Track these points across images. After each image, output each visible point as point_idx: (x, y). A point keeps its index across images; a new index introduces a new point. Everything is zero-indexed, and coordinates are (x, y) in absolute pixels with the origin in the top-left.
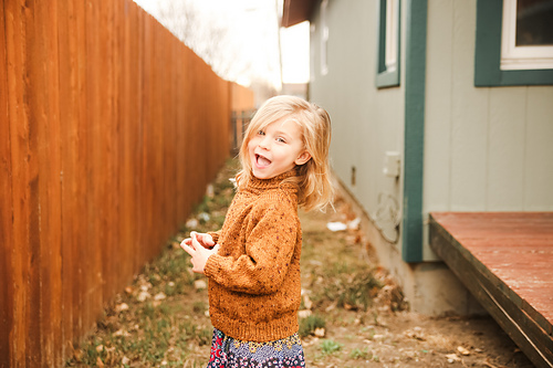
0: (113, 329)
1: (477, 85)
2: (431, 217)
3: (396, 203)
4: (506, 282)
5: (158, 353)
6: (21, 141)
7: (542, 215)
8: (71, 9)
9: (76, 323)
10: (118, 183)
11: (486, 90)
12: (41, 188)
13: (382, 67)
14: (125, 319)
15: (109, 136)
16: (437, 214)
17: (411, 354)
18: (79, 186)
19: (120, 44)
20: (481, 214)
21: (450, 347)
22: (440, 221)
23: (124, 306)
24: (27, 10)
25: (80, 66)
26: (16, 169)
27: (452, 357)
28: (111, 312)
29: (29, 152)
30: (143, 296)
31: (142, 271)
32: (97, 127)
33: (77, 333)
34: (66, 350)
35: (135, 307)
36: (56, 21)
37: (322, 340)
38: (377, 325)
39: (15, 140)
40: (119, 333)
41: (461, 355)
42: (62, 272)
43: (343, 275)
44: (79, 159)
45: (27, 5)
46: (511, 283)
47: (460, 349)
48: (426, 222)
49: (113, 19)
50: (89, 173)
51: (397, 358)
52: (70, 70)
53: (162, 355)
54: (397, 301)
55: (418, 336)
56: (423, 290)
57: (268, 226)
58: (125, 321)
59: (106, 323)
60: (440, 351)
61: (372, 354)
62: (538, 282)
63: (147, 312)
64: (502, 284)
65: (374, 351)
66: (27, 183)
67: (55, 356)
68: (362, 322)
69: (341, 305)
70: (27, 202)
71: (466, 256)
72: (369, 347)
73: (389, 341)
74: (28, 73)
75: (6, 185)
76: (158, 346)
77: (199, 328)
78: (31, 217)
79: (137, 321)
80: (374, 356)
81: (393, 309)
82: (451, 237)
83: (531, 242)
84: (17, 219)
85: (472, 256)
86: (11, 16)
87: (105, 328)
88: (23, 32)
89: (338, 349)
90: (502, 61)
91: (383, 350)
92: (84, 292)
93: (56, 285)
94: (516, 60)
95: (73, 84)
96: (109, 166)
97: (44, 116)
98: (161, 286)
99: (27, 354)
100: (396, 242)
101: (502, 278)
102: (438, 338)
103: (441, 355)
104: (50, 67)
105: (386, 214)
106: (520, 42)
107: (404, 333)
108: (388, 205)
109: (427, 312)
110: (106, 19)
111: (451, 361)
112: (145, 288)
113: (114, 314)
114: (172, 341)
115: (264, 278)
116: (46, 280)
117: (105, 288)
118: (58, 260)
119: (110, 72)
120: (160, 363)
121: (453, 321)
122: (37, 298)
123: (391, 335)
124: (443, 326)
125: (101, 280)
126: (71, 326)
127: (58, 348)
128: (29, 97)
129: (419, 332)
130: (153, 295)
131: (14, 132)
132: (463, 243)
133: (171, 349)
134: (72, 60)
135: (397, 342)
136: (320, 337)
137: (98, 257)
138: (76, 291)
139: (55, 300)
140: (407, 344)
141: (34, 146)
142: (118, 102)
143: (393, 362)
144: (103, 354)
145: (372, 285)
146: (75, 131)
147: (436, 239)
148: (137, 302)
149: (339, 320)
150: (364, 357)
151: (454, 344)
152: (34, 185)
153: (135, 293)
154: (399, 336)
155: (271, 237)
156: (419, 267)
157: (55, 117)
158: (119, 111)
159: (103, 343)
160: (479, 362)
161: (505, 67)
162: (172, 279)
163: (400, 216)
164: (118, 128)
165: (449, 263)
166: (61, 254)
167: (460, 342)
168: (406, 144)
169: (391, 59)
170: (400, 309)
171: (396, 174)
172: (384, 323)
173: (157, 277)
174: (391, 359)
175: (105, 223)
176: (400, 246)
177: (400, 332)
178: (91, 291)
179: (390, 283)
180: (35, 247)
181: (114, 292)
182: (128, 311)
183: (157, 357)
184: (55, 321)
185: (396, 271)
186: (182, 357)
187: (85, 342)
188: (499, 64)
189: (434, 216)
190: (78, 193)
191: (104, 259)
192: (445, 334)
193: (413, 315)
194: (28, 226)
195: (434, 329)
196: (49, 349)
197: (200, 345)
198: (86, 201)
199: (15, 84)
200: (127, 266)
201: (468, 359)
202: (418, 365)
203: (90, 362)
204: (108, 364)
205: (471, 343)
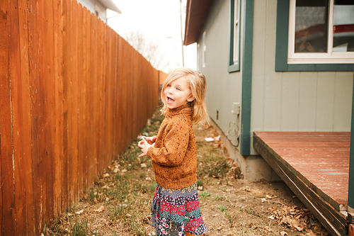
0: (100, 185)
2: (254, 133)
3: (238, 127)
4: (290, 163)
5: (123, 196)
6: (60, 93)
7: (307, 133)
8: (84, 33)
9: (84, 181)
10: (105, 116)
11: (281, 73)
12: (69, 116)
13: (231, 63)
14: (107, 181)
15: (101, 94)
17: (244, 198)
18: (86, 117)
19: (107, 50)
20: (278, 132)
21: (262, 195)
22: (259, 135)
23: (107, 175)
25: (88, 59)
26: (57, 106)
27: (263, 200)
28: (101, 177)
29: (63, 99)
30: (116, 171)
31: (116, 159)
32: (95, 89)
33: (85, 186)
34: (80, 194)
35: (113, 175)
36: (77, 37)
37: (201, 192)
38: (228, 185)
39: (57, 93)
40: (105, 187)
41: (268, 199)
42: (78, 157)
43: (212, 162)
44: (87, 104)
45: (64, 30)
46: (292, 164)
47: (267, 196)
48: (252, 136)
49: (104, 38)
50: (91, 111)
51: (237, 200)
52: (83, 61)
53: (125, 197)
54: (238, 174)
55: (247, 190)
56: (250, 169)
57: (174, 134)
59: (99, 182)
61: (225, 198)
62: (304, 164)
63: (118, 177)
64: (287, 164)
66: (62, 114)
67: (75, 197)
68: (221, 184)
69: (211, 176)
70: (62, 122)
71: (271, 151)
72: (224, 195)
73: (233, 192)
74: (64, 62)
75: (52, 114)
76: (123, 193)
77: (143, 185)
78: (64, 130)
79: (113, 182)
81: (236, 178)
82: (264, 143)
83: (301, 145)
84: (57, 130)
85: (273, 152)
86: (56, 35)
88: (62, 42)
89: (209, 196)
91: (230, 196)
92: (88, 167)
93: (75, 163)
94: (295, 60)
95: (84, 68)
96: (101, 108)
97: (70, 82)
98: (125, 166)
99: (62, 195)
100: (237, 146)
101: (288, 161)
102: (257, 191)
103: (258, 198)
104: (74, 59)
105: (233, 133)
106: (297, 50)
107: (241, 188)
108: (234, 128)
109: (252, 179)
110: (101, 38)
112: (117, 167)
114: (129, 191)
115: (172, 159)
116: (71, 160)
117: (98, 166)
118: (76, 151)
119: (102, 63)
120: (124, 201)
121: (264, 183)
122: (66, 168)
123: (234, 189)
124: (259, 186)
125: (96, 162)
126: (82, 183)
127: (76, 192)
128: (64, 73)
129: (248, 188)
130: (121, 170)
131: (57, 90)
132: (269, 145)
133: (129, 194)
134: (84, 56)
135: (237, 192)
136: (200, 190)
137: (95, 151)
138: (85, 167)
139: (75, 170)
140: (242, 194)
141: (66, 96)
142: (106, 77)
143: (235, 202)
144: (97, 196)
145: (226, 166)
146: (85, 90)
147: (256, 144)
148: (113, 173)
149: (210, 183)
150: (221, 199)
151: (265, 194)
152: (65, 115)
153: (112, 169)
154: (238, 190)
155: (175, 138)
156: (248, 158)
157: (76, 83)
158: (106, 82)
159: (97, 191)
160: (276, 202)
161: (289, 63)
162: (130, 163)
163: (239, 133)
164: (105, 90)
165: (263, 156)
166: (78, 148)
167: (267, 193)
168: (243, 98)
169: (236, 59)
170: (239, 178)
171: (238, 113)
172: (231, 184)
173: (123, 162)
174: (234, 200)
175: (98, 135)
176: (239, 148)
177: (239, 188)
178: (91, 167)
179: (234, 166)
180: (65, 144)
181: (102, 168)
182: (109, 177)
183: (123, 198)
184: (75, 180)
185: (237, 160)
186: (134, 198)
187: (89, 190)
188: (287, 61)
189: (256, 133)
190: (86, 119)
191: (98, 152)
192: (260, 189)
193: (245, 181)
194: (62, 134)
195: (255, 187)
196: (72, 193)
197: (143, 193)
198: (90, 124)
199: (57, 66)
200: (108, 156)
201: (271, 201)
202: (247, 203)
203: (91, 200)
204: (100, 201)
205: (272, 193)
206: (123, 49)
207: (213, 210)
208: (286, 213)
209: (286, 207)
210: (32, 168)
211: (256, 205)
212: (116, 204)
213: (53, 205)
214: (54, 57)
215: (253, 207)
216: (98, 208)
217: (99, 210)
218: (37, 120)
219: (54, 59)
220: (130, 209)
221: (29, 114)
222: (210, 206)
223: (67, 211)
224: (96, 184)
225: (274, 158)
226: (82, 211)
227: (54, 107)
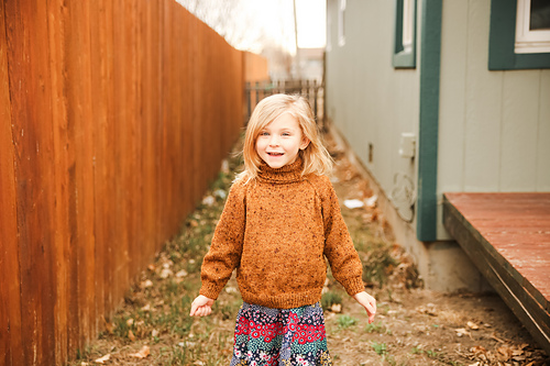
0: (140, 304)
1: (491, 69)
2: (444, 197)
3: (412, 183)
4: (511, 261)
5: (184, 327)
6: (61, 130)
8: (101, 2)
9: (107, 299)
10: (142, 164)
11: (500, 73)
12: (78, 175)
13: (399, 47)
14: (150, 295)
15: (133, 121)
16: (450, 194)
17: (422, 328)
18: (109, 170)
19: (143, 30)
20: (493, 194)
21: (459, 322)
22: (453, 202)
23: (149, 283)
24: (65, 9)
25: (109, 56)
26: (58, 157)
27: (461, 331)
28: (137, 289)
29: (68, 141)
30: (165, 273)
31: (163, 249)
32: (123, 113)
33: (108, 307)
34: (100, 323)
35: (159, 284)
36: (88, 16)
37: (338, 316)
38: (391, 301)
39: (56, 130)
40: (147, 308)
41: (471, 329)
42: (95, 251)
44: (108, 145)
45: (65, 5)
46: (515, 263)
47: (470, 324)
48: (440, 202)
49: (136, 6)
50: (117, 157)
51: (409, 332)
52: (100, 61)
53: (188, 329)
54: (412, 279)
55: (430, 311)
56: (436, 268)
58: (150, 297)
59: (133, 299)
60: (451, 326)
61: (385, 328)
62: (540, 262)
63: (171, 288)
64: (506, 263)
65: (387, 326)
66: (66, 169)
67: (90, 329)
70: (66, 187)
71: (476, 236)
72: (383, 322)
73: (402, 316)
74: (67, 68)
75: (50, 173)
76: (184, 320)
77: (221, 303)
78: (70, 200)
79: (161, 297)
80: (388, 330)
81: (407, 287)
82: (463, 218)
83: (539, 223)
84: (59, 203)
85: (481, 237)
86: (52, 17)
87: (132, 303)
88: (62, 30)
89: (354, 324)
90: (516, 45)
91: (396, 324)
92: (113, 270)
93: (91, 263)
94: (530, 44)
95: (103, 73)
96: (134, 149)
97: (79, 106)
98: (183, 263)
99: (68, 326)
100: (411, 221)
101: (507, 258)
102: (449, 314)
103: (451, 329)
104: (83, 60)
105: (401, 194)
107: (417, 309)
108: (403, 185)
109: (441, 289)
110: (130, 6)
111: (459, 335)
112: (166, 266)
113: (140, 290)
116: (82, 259)
117: (131, 265)
118: (92, 239)
119: (134, 57)
120: (187, 335)
121: (466, 298)
123: (404, 311)
124: (455, 302)
125: (128, 259)
126: (103, 301)
127: (92, 321)
128: (67, 90)
129: (432, 308)
130: (175, 272)
131: (56, 124)
132: (473, 223)
133: (197, 323)
134: (102, 50)
135: (410, 317)
136: (336, 313)
137: (125, 236)
138: (107, 266)
139: (89, 277)
140: (419, 319)
141: (72, 135)
142: (142, 86)
143: (406, 336)
144: (134, 328)
145: (388, 263)
146: (105, 118)
147: (449, 219)
148: (160, 279)
150: (378, 331)
151: (465, 319)
152: (72, 171)
153: (158, 270)
154: (412, 312)
156: (433, 246)
157: (89, 107)
158: (142, 95)
159: (132, 316)
160: (487, 335)
161: (517, 51)
162: (193, 257)
163: (415, 196)
164: (141, 112)
165: (461, 243)
166: (95, 235)
167: (470, 318)
168: (421, 126)
169: (407, 40)
170: (415, 286)
171: (412, 155)
172: (398, 300)
173: (178, 255)
174: (403, 333)
175: (130, 204)
176: (414, 225)
177: (413, 308)
178: (119, 268)
179: (405, 261)
180: (73, 228)
181: (139, 269)
182: (153, 288)
183: (184, 330)
184: (90, 297)
185: (411, 250)
186: (207, 330)
187: (115, 316)
188: (513, 48)
189: (447, 196)
190: (108, 176)
191: (130, 238)
192: (457, 310)
193: (426, 292)
194: (67, 209)
195: (446, 306)
196: (85, 322)
197: (224, 320)
198: (115, 184)
199: (56, 79)
200: (149, 245)
201: (475, 333)
202: (428, 339)
203: (123, 335)
204: (139, 337)
205: (481, 319)
206: (173, 20)
207: (361, 351)
208: (506, 357)
209: (506, 346)
210: (19, 278)
211: (447, 341)
212: (172, 341)
213: (53, 347)
214: (49, 61)
215: (441, 346)
216: (137, 350)
217: (140, 355)
218: (25, 187)
219: (49, 66)
220: (201, 351)
221: (12, 177)
222: (355, 344)
223: (78, 358)
224: (128, 302)
225: (482, 249)
226: (106, 358)
227: (52, 159)
